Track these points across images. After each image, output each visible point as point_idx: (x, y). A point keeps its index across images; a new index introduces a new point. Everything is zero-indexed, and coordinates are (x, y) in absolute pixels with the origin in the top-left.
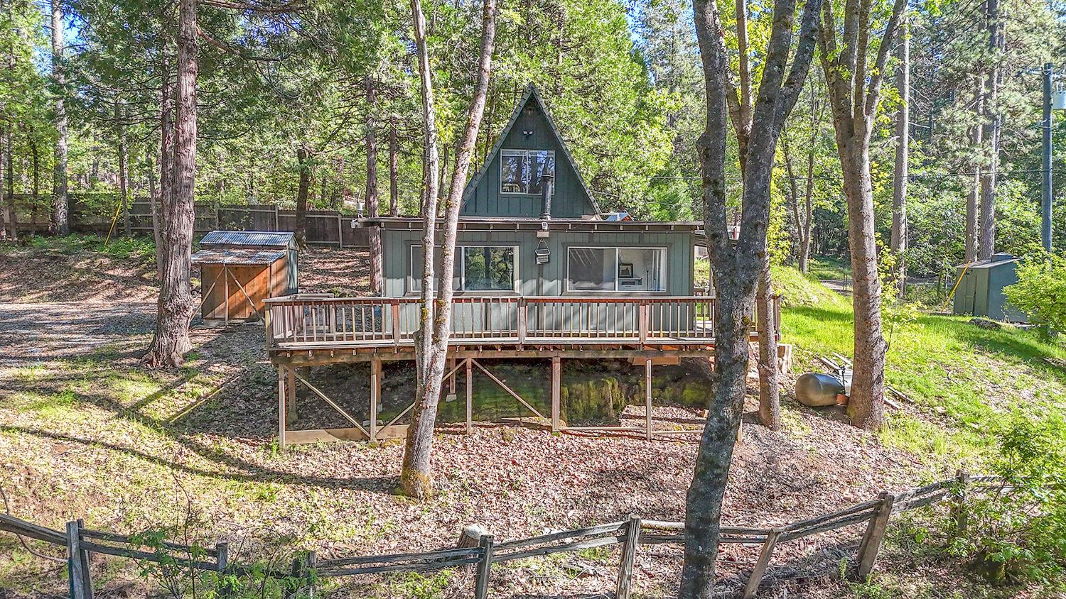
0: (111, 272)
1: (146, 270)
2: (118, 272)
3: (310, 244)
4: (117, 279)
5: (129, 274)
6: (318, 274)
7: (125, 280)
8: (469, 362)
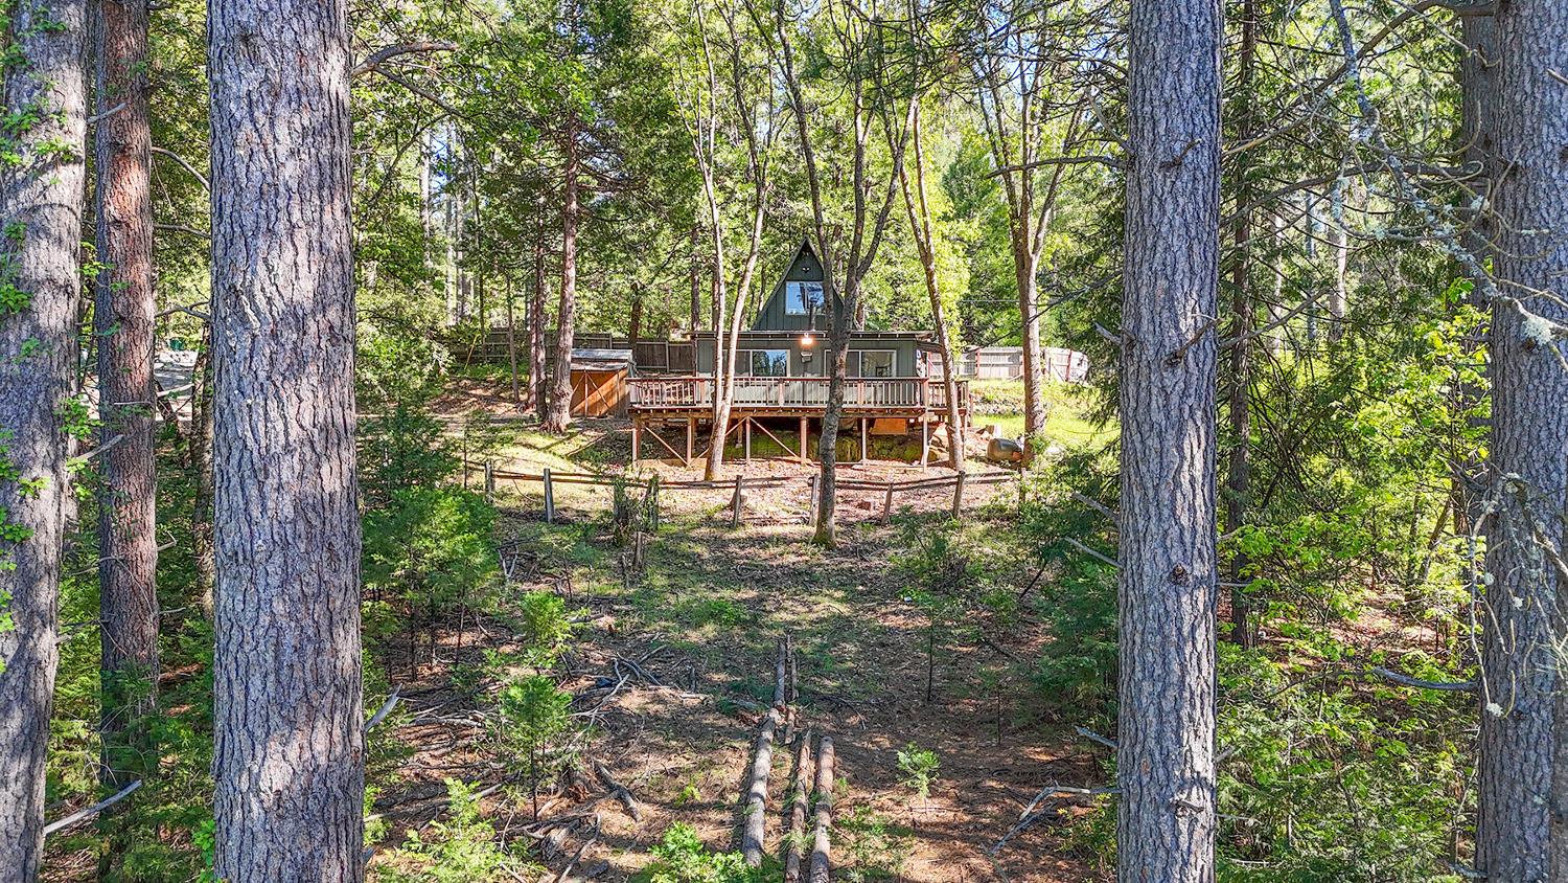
0: (473, 392)
1: (504, 390)
2: (479, 392)
4: (480, 397)
5: (488, 393)
7: (486, 398)
8: (748, 418)
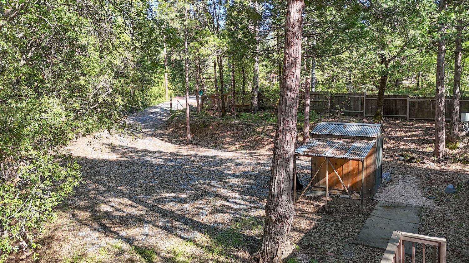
3: (386, 117)
6: (392, 139)
